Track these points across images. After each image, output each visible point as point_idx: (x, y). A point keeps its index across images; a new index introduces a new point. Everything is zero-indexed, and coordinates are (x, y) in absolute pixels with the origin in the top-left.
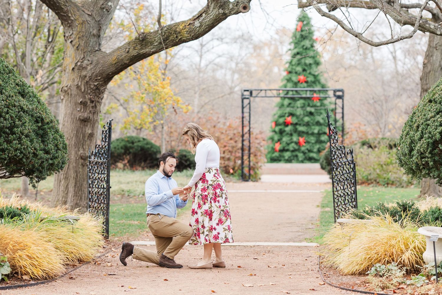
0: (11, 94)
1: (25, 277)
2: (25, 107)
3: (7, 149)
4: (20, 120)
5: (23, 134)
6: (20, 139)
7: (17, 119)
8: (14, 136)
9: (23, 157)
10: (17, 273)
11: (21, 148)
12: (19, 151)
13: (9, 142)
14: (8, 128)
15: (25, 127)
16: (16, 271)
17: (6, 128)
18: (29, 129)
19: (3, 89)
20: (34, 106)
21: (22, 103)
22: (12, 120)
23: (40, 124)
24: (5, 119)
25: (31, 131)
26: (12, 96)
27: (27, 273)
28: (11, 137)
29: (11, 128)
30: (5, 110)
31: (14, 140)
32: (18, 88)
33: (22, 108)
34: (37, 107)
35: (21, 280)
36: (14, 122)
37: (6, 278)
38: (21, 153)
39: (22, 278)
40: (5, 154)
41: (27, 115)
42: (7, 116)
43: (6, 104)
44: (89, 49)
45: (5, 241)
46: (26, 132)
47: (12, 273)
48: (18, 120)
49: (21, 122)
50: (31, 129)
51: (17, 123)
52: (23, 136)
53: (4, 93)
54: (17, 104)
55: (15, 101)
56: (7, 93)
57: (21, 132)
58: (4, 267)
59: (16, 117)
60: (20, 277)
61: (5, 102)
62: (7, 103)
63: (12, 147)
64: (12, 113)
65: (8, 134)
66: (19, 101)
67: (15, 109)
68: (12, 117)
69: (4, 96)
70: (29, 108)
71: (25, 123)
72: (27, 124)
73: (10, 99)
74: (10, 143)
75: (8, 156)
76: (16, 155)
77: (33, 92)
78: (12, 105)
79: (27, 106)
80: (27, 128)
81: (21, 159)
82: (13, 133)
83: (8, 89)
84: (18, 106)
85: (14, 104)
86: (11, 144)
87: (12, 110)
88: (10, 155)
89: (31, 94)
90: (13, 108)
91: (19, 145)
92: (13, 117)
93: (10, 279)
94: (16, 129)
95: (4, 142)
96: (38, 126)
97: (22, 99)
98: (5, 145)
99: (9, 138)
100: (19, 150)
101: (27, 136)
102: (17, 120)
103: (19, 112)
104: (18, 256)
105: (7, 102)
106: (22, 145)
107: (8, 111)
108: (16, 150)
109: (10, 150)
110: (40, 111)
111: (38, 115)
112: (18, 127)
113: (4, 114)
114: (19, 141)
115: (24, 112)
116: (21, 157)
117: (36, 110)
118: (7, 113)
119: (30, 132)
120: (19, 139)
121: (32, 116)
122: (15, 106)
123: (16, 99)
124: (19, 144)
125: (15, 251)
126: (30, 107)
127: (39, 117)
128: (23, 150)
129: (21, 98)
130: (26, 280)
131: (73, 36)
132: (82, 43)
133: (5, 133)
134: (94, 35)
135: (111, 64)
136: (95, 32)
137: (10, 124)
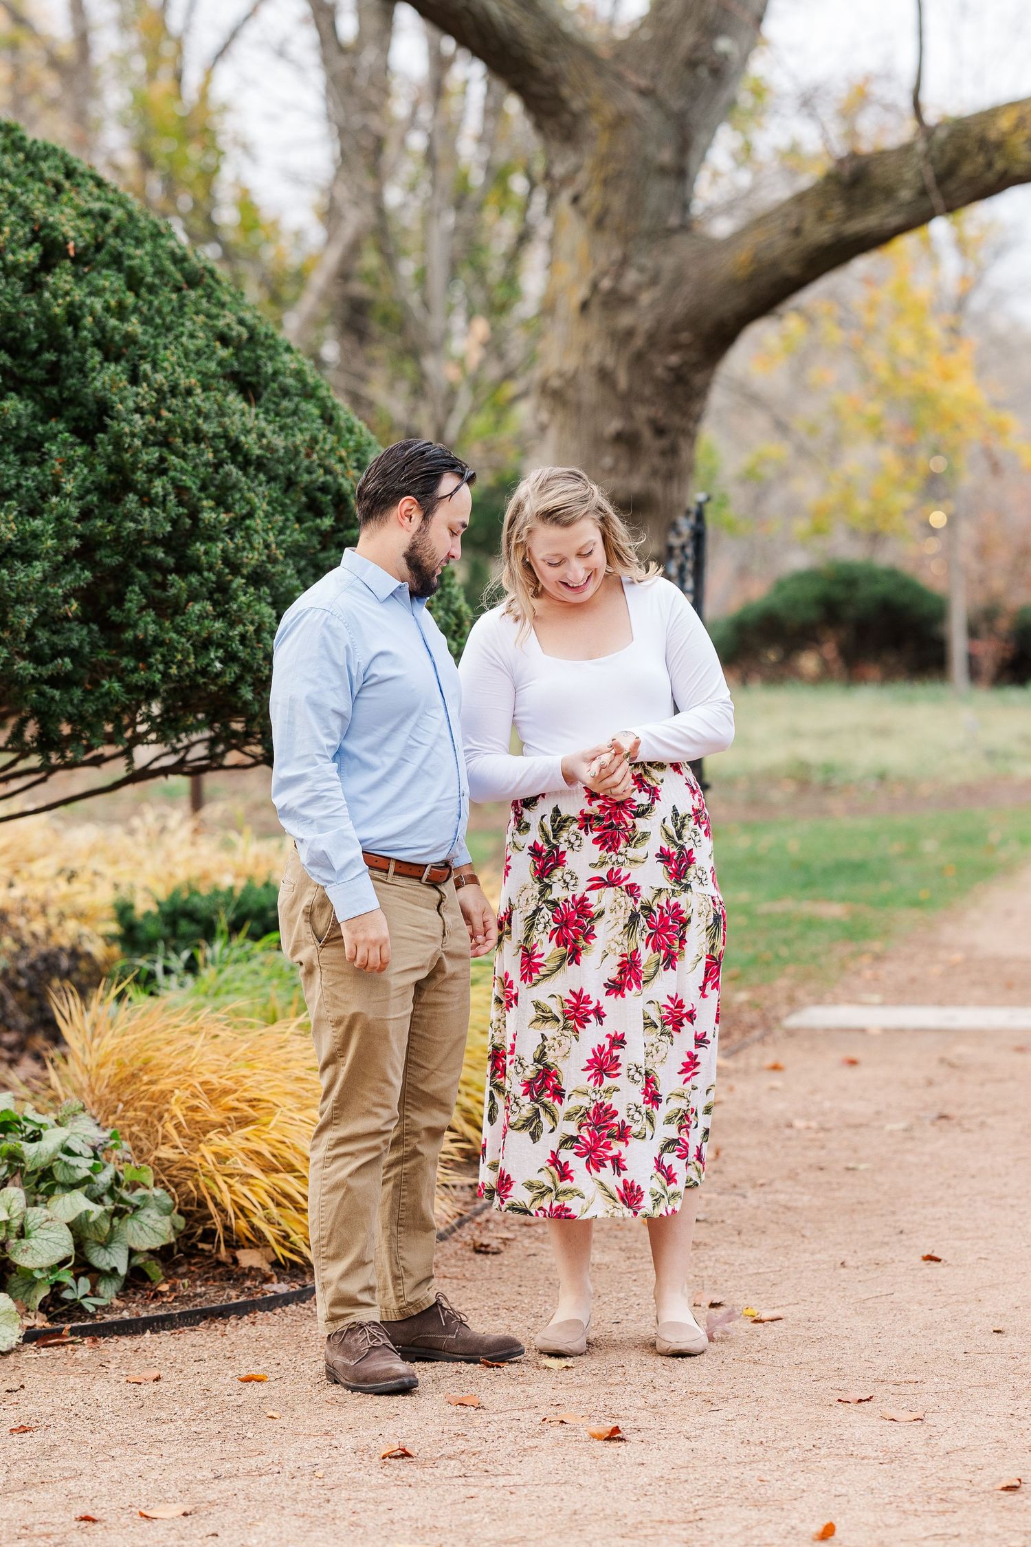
0: (184, 382)
1: (248, 1258)
2: (249, 441)
3: (158, 642)
4: (221, 503)
5: (235, 569)
6: (220, 593)
7: (208, 498)
8: (194, 579)
9: (240, 679)
10: (209, 1235)
11: (230, 639)
12: (220, 653)
13: (167, 609)
14: (165, 542)
15: (248, 538)
16: (209, 1225)
17: (156, 541)
18: (267, 546)
19: (142, 357)
20: (299, 438)
21: (234, 424)
22: (181, 503)
23: (327, 522)
24: (147, 500)
25: (279, 554)
26: (189, 392)
27: (258, 1240)
28: (178, 585)
29: (178, 542)
30: (151, 455)
31: (194, 597)
32: (223, 353)
33: (235, 447)
34: (314, 440)
35: (232, 1274)
36: (194, 514)
37: (155, 1270)
38: (229, 658)
39: (236, 1261)
40: (149, 667)
41: (262, 477)
42: (158, 486)
43: (152, 430)
44: (646, 223)
45: (151, 1082)
46: (252, 558)
47: (184, 1237)
48: (211, 503)
49: (227, 511)
50: (279, 545)
51: (208, 516)
52: (239, 581)
53: (146, 378)
54: (209, 428)
55: (199, 412)
56: (159, 377)
57: (226, 561)
58: (143, 1216)
59: (203, 488)
60: (223, 1254)
61: (149, 418)
62: (161, 424)
63: (180, 631)
64: (183, 471)
65: (166, 571)
66: (222, 413)
67: (201, 453)
68: (180, 490)
69: (143, 388)
70: (270, 448)
71: (250, 515)
72: (257, 523)
73: (175, 402)
74: (175, 613)
75: (166, 676)
76: (204, 672)
77: (299, 374)
78: (185, 432)
79: (262, 435)
80: (258, 541)
81: (233, 688)
82: (186, 567)
83: (169, 357)
84: (216, 436)
85: (197, 430)
86: (178, 619)
87: (184, 456)
88: (174, 671)
89: (290, 381)
90: (192, 449)
91: (220, 625)
92: (188, 489)
93: (179, 1264)
94: (200, 547)
95: (142, 609)
96: (317, 531)
97: (243, 405)
98: (148, 626)
99: (173, 591)
100: (219, 646)
101: (257, 578)
102: (207, 503)
103: (218, 465)
104: (210, 1157)
105: (158, 417)
106: (232, 625)
107: (162, 459)
108: (204, 645)
109: (172, 647)
110: (332, 462)
111: (320, 476)
112: (212, 539)
113: (140, 476)
114: (215, 604)
115: (243, 467)
116: (228, 678)
117: (308, 456)
118: (159, 469)
119: (272, 560)
120: (216, 596)
121: (290, 483)
122: (198, 437)
123: (206, 406)
124: (216, 618)
125: (198, 1131)
126: (279, 442)
127: (324, 489)
128: (236, 645)
129: (235, 401)
130: (252, 1272)
131: (583, 177)
132: (618, 202)
133: (147, 564)
134: (663, 171)
135: (733, 284)
136: (666, 156)
137: (174, 522)
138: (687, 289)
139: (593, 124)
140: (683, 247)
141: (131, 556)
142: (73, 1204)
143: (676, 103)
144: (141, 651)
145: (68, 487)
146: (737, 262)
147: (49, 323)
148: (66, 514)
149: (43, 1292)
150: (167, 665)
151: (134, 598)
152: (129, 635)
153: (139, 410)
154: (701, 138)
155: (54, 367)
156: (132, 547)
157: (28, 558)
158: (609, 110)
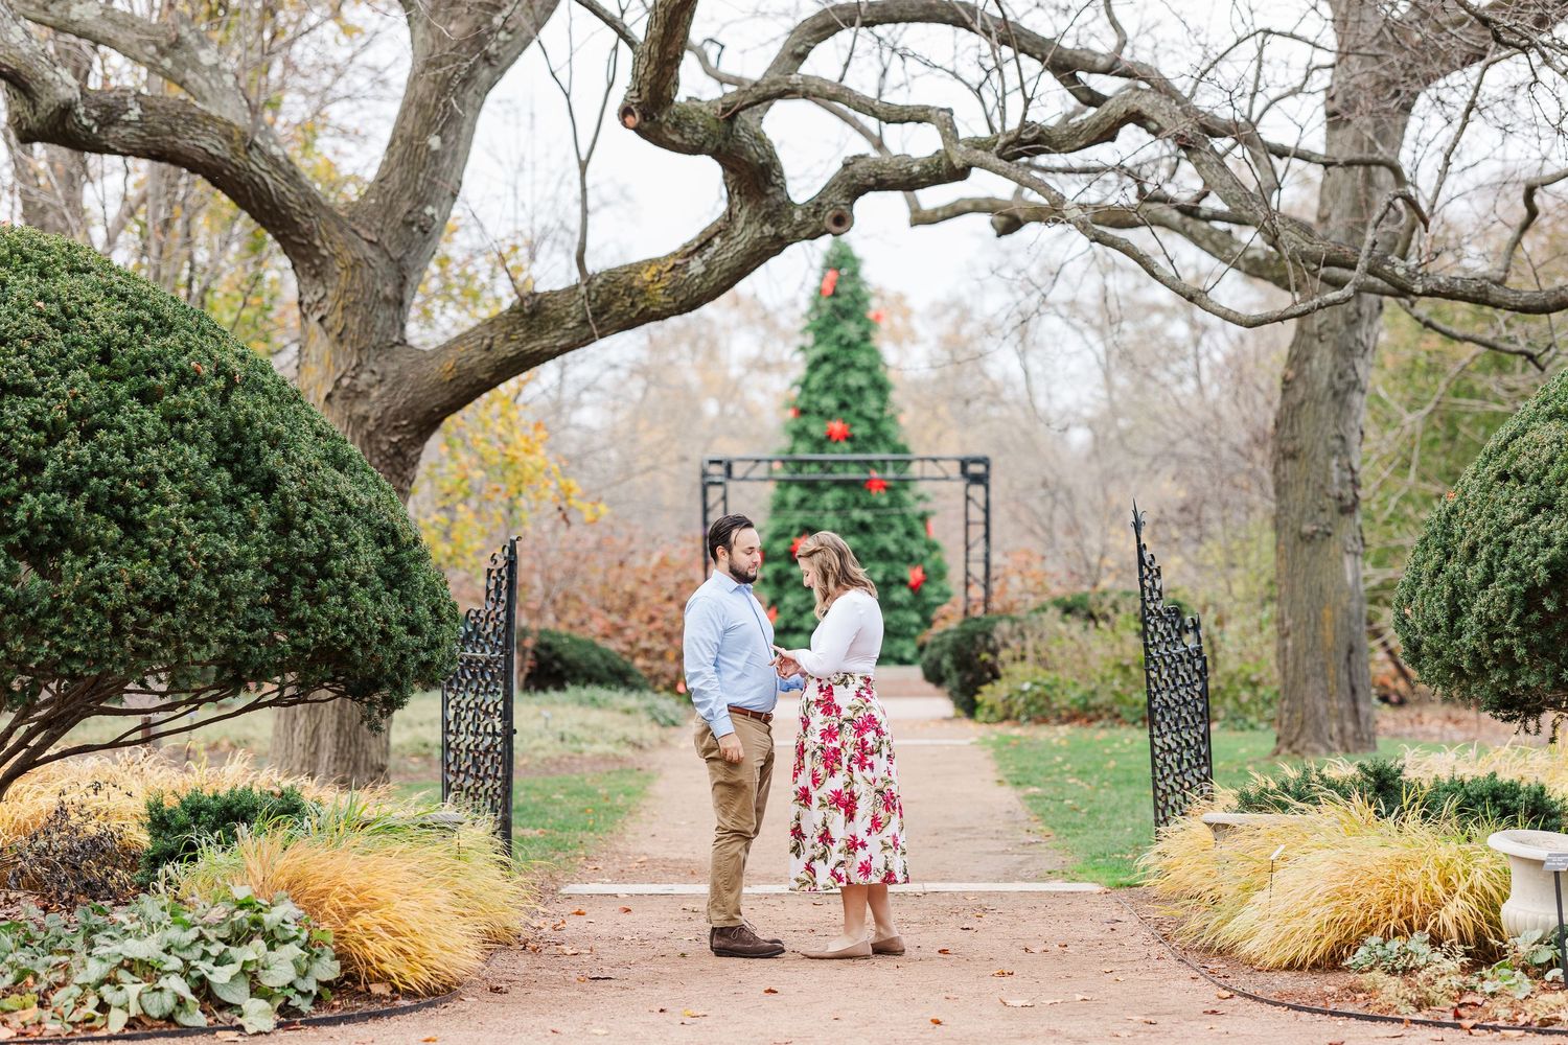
0: (313, 463)
1: (377, 989)
2: (350, 499)
3: (311, 620)
4: (341, 537)
5: (352, 576)
6: (345, 591)
7: (334, 533)
8: (330, 582)
9: (354, 643)
11: (350, 619)
12: (345, 628)
13: (316, 600)
14: (312, 560)
15: (357, 557)
16: (349, 971)
17: (309, 560)
18: (366, 564)
19: (289, 447)
20: (372, 497)
21: (342, 489)
22: (321, 537)
23: (390, 549)
24: (304, 535)
25: (373, 568)
26: (316, 469)
27: (385, 978)
28: (322, 586)
29: (321, 560)
30: (302, 507)
31: (331, 594)
32: (323, 444)
33: (344, 502)
34: (378, 498)
35: (368, 996)
36: (328, 544)
37: (327, 994)
38: (350, 631)
39: (369, 991)
40: (306, 635)
41: (359, 521)
42: (309, 526)
43: (301, 492)
45: (314, 886)
46: (360, 570)
47: (339, 977)
49: (345, 542)
50: (372, 563)
51: (335, 544)
52: (354, 584)
53: (294, 459)
54: (330, 490)
55: (324, 481)
56: (301, 459)
57: (347, 572)
58: (322, 962)
59: (331, 527)
60: (362, 987)
61: (299, 484)
62: (306, 488)
63: (323, 614)
64: (320, 517)
65: (313, 578)
66: (334, 483)
67: (328, 506)
68: (320, 528)
69: (293, 466)
70: (360, 503)
71: (356, 544)
72: (360, 549)
73: (311, 475)
74: (320, 603)
75: (315, 640)
76: (334, 638)
78: (318, 493)
79: (355, 496)
80: (361, 559)
81: (350, 650)
82: (327, 575)
83: (303, 446)
84: (334, 496)
85: (325, 492)
86: (322, 606)
87: (319, 508)
88: (320, 638)
89: (358, 462)
90: (323, 504)
91: (345, 610)
92: (324, 528)
94: (333, 563)
95: (302, 600)
96: (385, 555)
97: (342, 477)
98: (306, 610)
99: (319, 590)
100: (344, 623)
101: (363, 583)
102: (335, 537)
103: (337, 513)
104: (358, 928)
105: (304, 484)
106: (351, 611)
107: (309, 509)
108: (335, 623)
109: (318, 624)
110: (388, 512)
111: (385, 521)
112: (338, 558)
113: (298, 520)
114: (342, 597)
115: (349, 514)
116: (348, 643)
117: (378, 507)
118: (307, 516)
119: (369, 572)
120: (342, 593)
121: (369, 524)
122: (325, 496)
123: (326, 477)
124: (343, 606)
126: (364, 499)
127: (386, 529)
128: (353, 623)
130: (381, 997)
133: (303, 572)
134: (387, 301)
135: (439, 383)
136: (389, 291)
137: (319, 547)
141: (293, 568)
142: (293, 950)
143: (396, 255)
144: (301, 624)
145: (261, 525)
146: (442, 367)
147: (235, 424)
148: (262, 541)
149: (279, 1002)
150: (316, 634)
151: (297, 593)
152: (294, 615)
153: (293, 479)
154: (414, 278)
155: (238, 452)
156: (294, 563)
157: (243, 568)
158: (348, 257)
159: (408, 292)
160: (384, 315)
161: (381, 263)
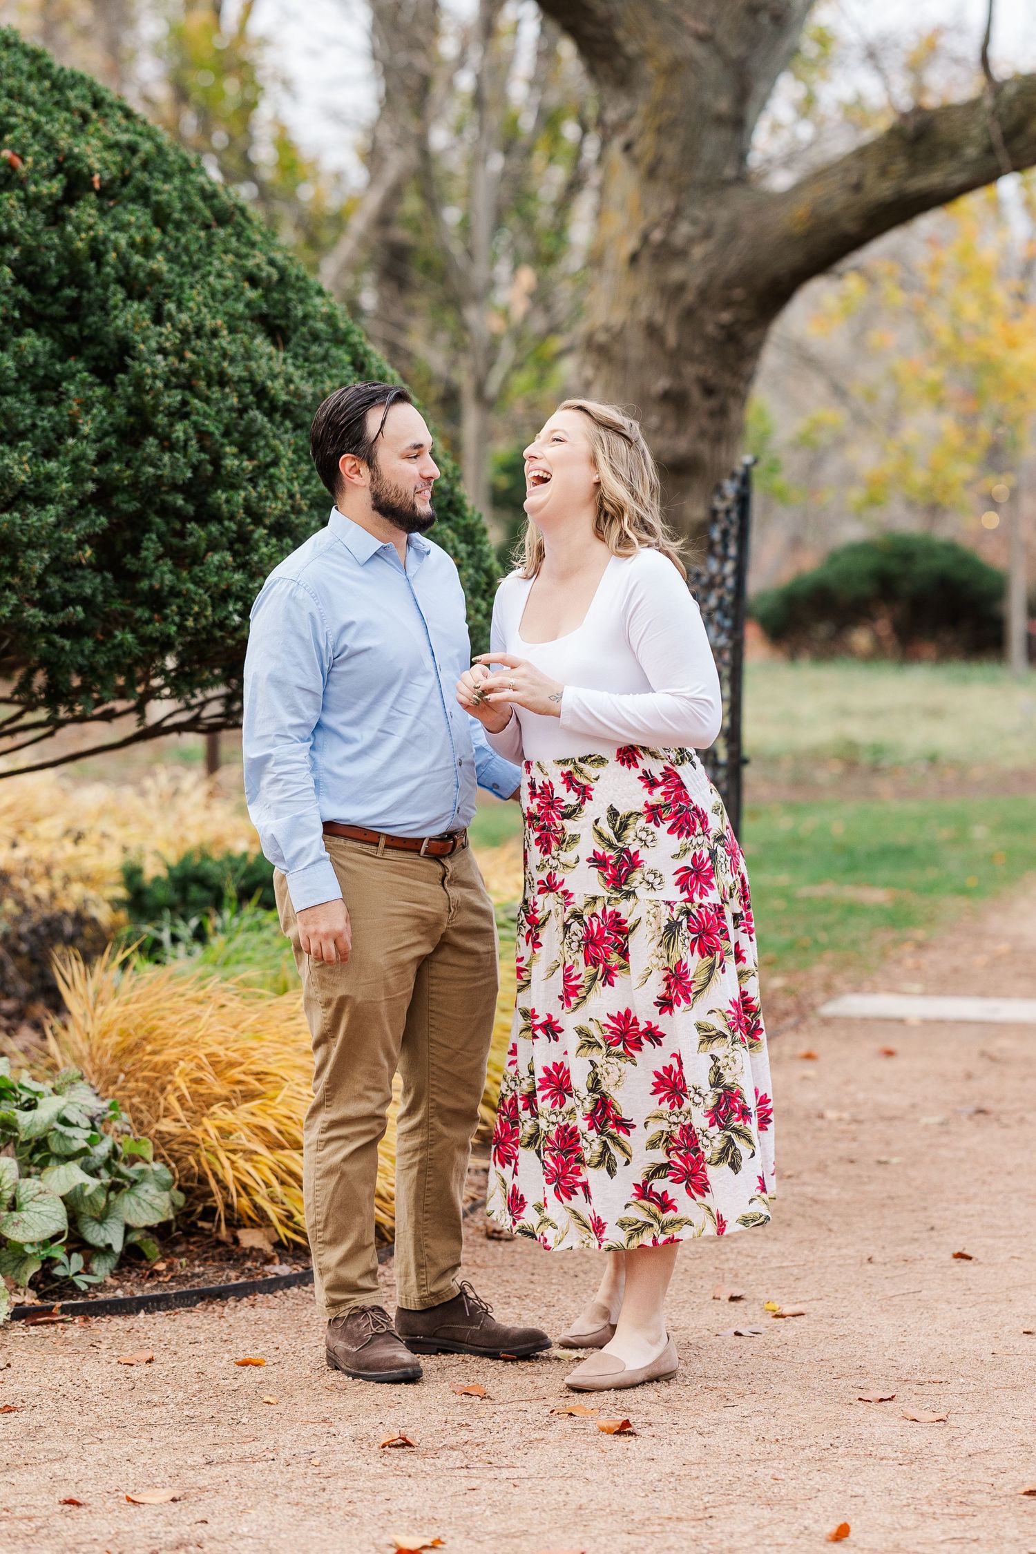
0: (209, 323)
1: (250, 1238)
2: (276, 386)
3: (174, 593)
4: (245, 449)
5: (257, 519)
6: (241, 543)
7: (231, 444)
8: (214, 528)
10: (210, 1213)
11: (250, 591)
12: (240, 605)
13: (185, 558)
14: (185, 489)
15: (272, 487)
16: (209, 1203)
17: (175, 488)
18: (291, 496)
19: (167, 296)
20: (328, 385)
21: (261, 368)
22: (202, 449)
24: (167, 444)
25: (304, 504)
26: (215, 334)
27: (260, 1220)
28: (197, 534)
29: (198, 489)
30: (173, 398)
31: (213, 547)
32: (252, 294)
33: (261, 393)
35: (233, 1254)
36: (216, 460)
37: (152, 1248)
39: (236, 1241)
40: (165, 618)
41: (288, 424)
42: (180, 430)
43: (175, 372)
44: (699, 174)
45: (154, 1053)
46: (275, 508)
47: (183, 1214)
48: (234, 450)
49: (251, 458)
50: (303, 495)
51: (230, 463)
52: (261, 532)
53: (170, 317)
54: (234, 371)
55: (224, 355)
56: (184, 317)
57: (248, 510)
58: (140, 1191)
59: (226, 434)
60: (224, 1233)
61: (172, 359)
62: (184, 366)
63: (198, 582)
64: (206, 416)
65: (185, 519)
66: (248, 355)
67: (225, 397)
68: (203, 435)
69: (167, 328)
70: (297, 394)
71: (275, 463)
72: (282, 471)
73: (199, 344)
74: (193, 563)
75: (181, 628)
76: (221, 625)
77: (330, 319)
78: (209, 375)
79: (289, 381)
80: (282, 490)
82: (206, 515)
83: (195, 296)
84: (241, 380)
85: (222, 373)
86: (196, 569)
87: (207, 400)
88: (190, 623)
89: (320, 325)
90: (216, 393)
91: (238, 576)
92: (211, 434)
93: (176, 1242)
94: (221, 495)
95: (159, 558)
97: (271, 349)
98: (165, 576)
99: (191, 540)
100: (238, 598)
102: (230, 450)
103: (242, 411)
104: (213, 1132)
105: (182, 359)
106: (252, 577)
107: (184, 403)
109: (188, 598)
112: (234, 487)
113: (161, 420)
114: (235, 554)
115: (269, 414)
118: (182, 413)
119: (296, 510)
120: (237, 546)
122: (222, 380)
123: (232, 349)
125: (202, 1104)
126: (307, 388)
129: (262, 344)
130: (254, 1253)
131: (636, 124)
132: (671, 151)
133: (166, 511)
134: (719, 120)
135: (789, 240)
136: (723, 104)
137: (195, 468)
138: (741, 243)
139: (648, 69)
140: (738, 200)
141: (149, 502)
142: (68, 1177)
143: (736, 50)
144: (156, 601)
145: (86, 429)
146: (794, 216)
147: (70, 258)
148: (83, 457)
149: (34, 1268)
150: (183, 615)
151: (151, 546)
152: (144, 585)
153: (162, 351)
154: (760, 88)
155: (75, 304)
156: (150, 493)
157: (41, 501)
158: (665, 55)
159: (752, 107)
160: (713, 141)
161: (712, 68)
